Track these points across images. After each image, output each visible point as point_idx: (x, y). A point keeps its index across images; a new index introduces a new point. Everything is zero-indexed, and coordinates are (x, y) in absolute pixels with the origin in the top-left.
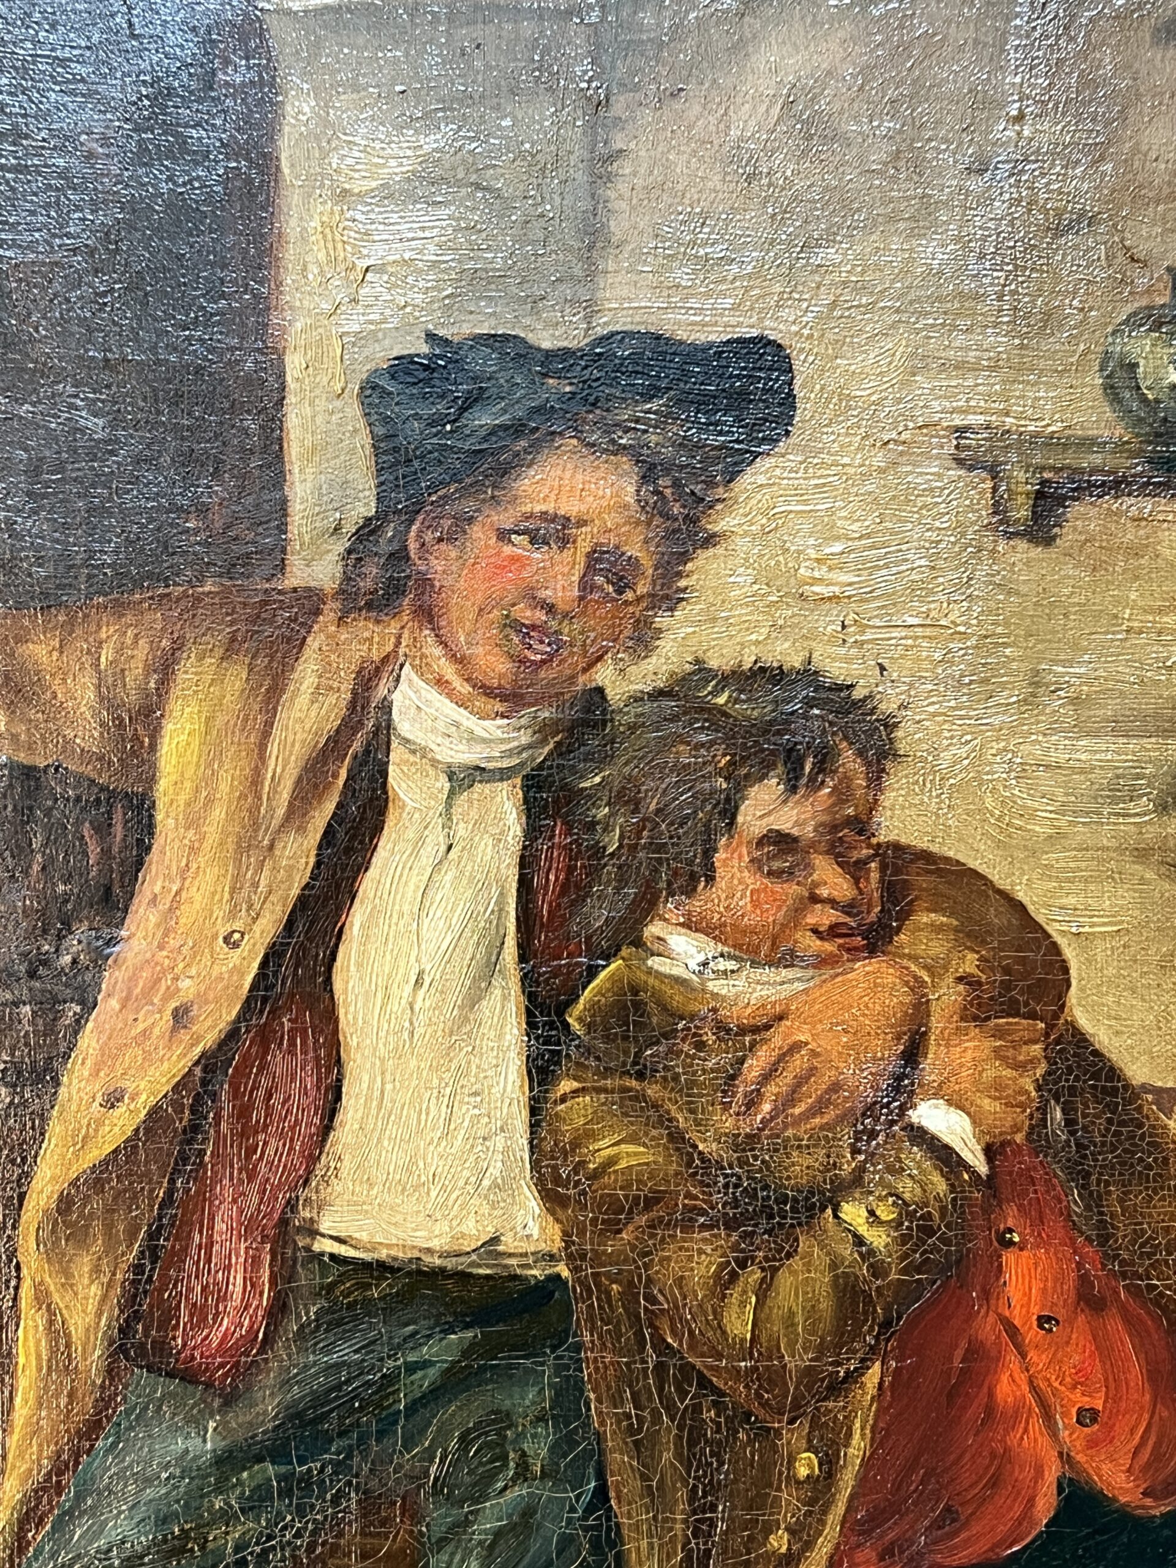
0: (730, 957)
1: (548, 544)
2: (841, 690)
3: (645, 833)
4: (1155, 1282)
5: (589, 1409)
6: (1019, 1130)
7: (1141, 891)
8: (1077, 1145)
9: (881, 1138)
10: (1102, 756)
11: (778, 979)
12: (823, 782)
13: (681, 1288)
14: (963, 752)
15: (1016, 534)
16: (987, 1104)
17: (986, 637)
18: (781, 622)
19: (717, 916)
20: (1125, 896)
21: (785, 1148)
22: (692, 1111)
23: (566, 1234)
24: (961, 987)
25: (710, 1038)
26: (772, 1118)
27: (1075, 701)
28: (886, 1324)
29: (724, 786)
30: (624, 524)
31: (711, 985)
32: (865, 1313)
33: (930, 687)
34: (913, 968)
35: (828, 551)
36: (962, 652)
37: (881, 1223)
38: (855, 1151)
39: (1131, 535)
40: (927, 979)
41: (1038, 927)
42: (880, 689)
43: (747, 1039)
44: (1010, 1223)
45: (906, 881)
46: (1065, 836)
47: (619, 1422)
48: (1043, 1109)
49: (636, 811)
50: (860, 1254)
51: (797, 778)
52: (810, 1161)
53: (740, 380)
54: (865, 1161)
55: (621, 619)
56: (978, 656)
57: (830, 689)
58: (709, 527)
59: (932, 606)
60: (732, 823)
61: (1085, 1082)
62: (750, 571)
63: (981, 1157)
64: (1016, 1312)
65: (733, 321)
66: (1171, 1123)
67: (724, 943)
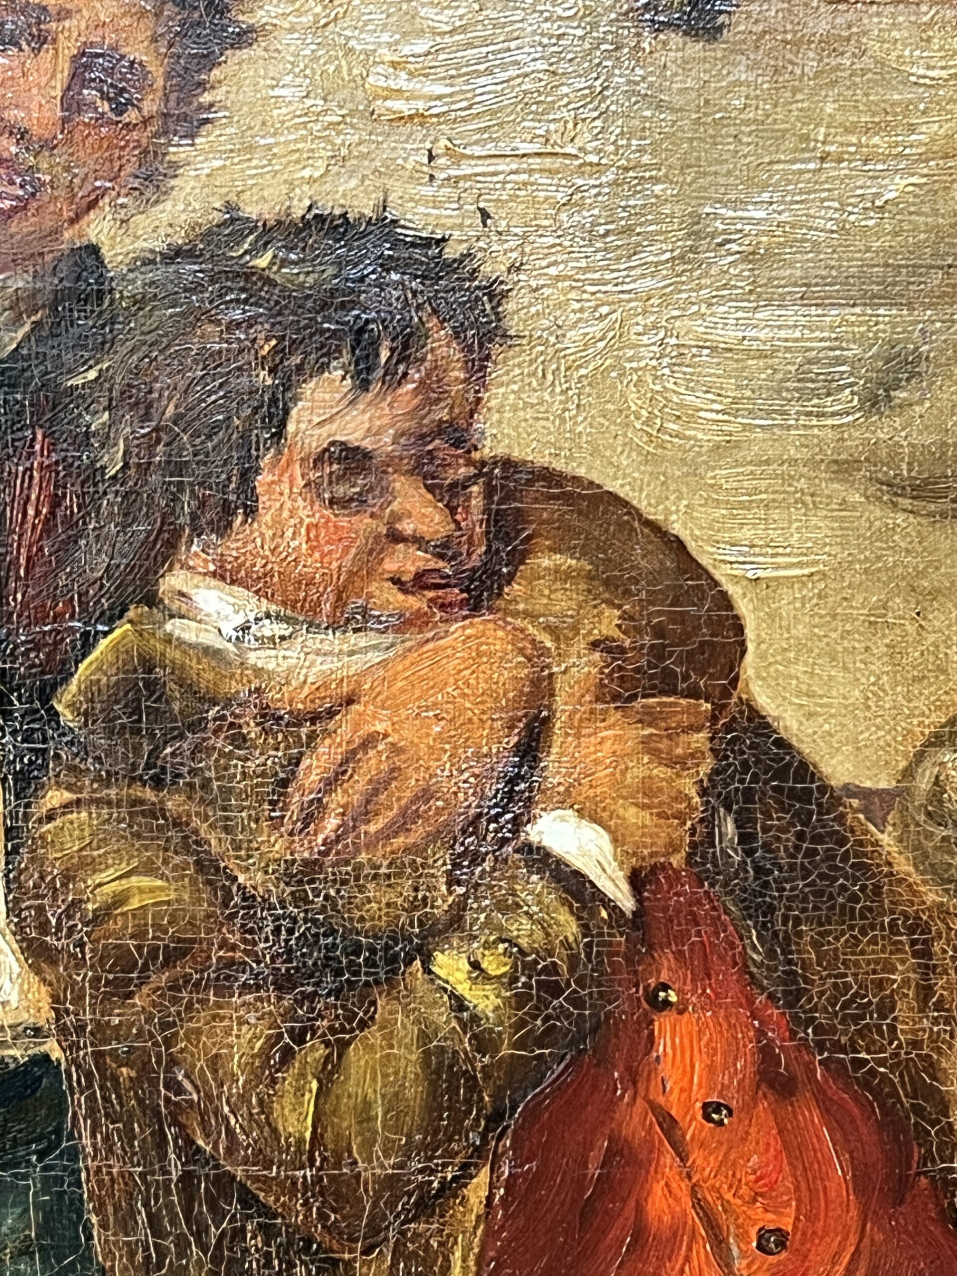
0: (279, 618)
1: (17, 44)
2: (428, 246)
3: (160, 448)
4: (863, 1055)
5: (89, 1237)
6: (676, 850)
7: (842, 519)
8: (758, 870)
9: (487, 866)
10: (788, 334)
11: (345, 647)
12: (405, 374)
13: (215, 1071)
14: (596, 329)
15: (668, 25)
16: (632, 815)
17: (627, 169)
18: (344, 152)
19: (260, 562)
20: (821, 526)
21: (357, 879)
22: (227, 829)
23: (55, 999)
24: (597, 655)
25: (252, 730)
26: (338, 839)
27: (749, 257)
28: (496, 1117)
29: (269, 381)
30: (124, 15)
31: (252, 658)
32: (468, 1101)
33: (551, 241)
34: (531, 630)
35: (406, 50)
36: (594, 191)
37: (488, 978)
38: (452, 881)
40: (549, 644)
41: (700, 571)
42: (481, 244)
43: (304, 731)
44: (664, 977)
45: (518, 510)
46: (737, 445)
47: (132, 1255)
48: (708, 821)
49: (146, 417)
50: (459, 1020)
51: (369, 370)
52: (391, 896)
54: (466, 896)
55: (122, 148)
56: (616, 195)
57: (413, 245)
58: (241, 18)
59: (552, 127)
60: (279, 434)
61: (766, 783)
62: (299, 80)
63: (625, 887)
64: (674, 1097)
66: (887, 839)
67: (271, 599)
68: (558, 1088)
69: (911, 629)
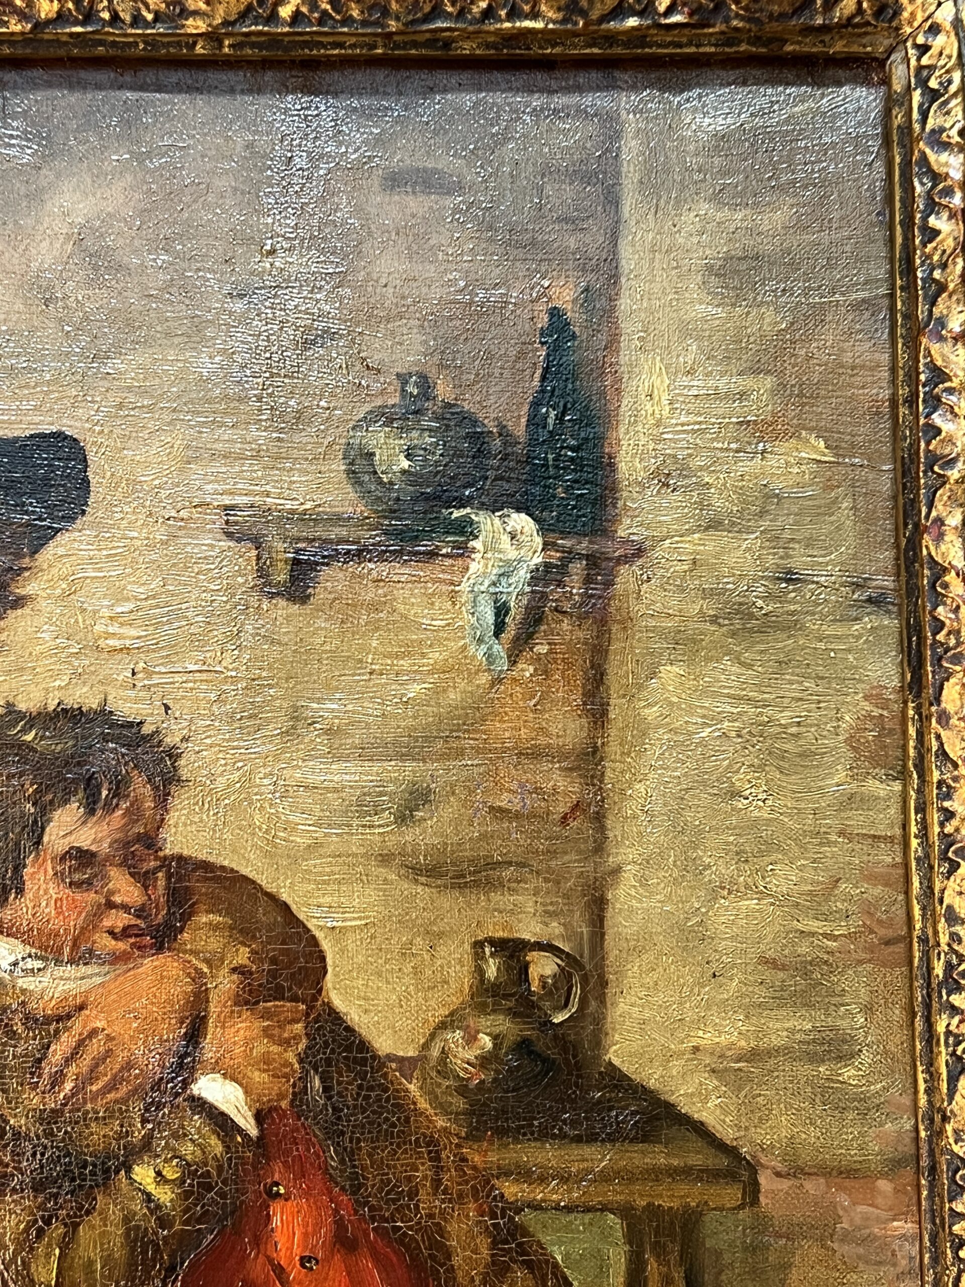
0: (37, 957)
2: (132, 726)
4: (399, 1224)
6: (284, 1098)
7: (385, 890)
8: (334, 1109)
9: (166, 1110)
10: (352, 778)
11: (78, 975)
12: (117, 805)
14: (235, 777)
15: (278, 594)
16: (258, 1077)
17: (254, 680)
18: (80, 670)
19: (25, 923)
20: (372, 894)
21: (85, 1120)
24: (235, 977)
26: (73, 1095)
27: (328, 732)
28: (172, 1269)
29: (32, 810)
31: (20, 983)
32: (154, 1260)
33: (208, 723)
34: (194, 961)
35: (119, 610)
36: (233, 693)
37: (167, 1181)
38: (144, 1121)
39: (370, 594)
40: (205, 970)
41: (299, 923)
42: (164, 725)
43: (52, 1028)
44: (277, 1177)
45: (187, 887)
46: (321, 845)
48: (304, 1079)
50: (148, 1208)
51: (95, 803)
52: (106, 1131)
53: (42, 468)
54: (153, 1130)
56: (247, 695)
57: (122, 726)
58: (17, 591)
59: (208, 655)
60: (39, 842)
61: (340, 1054)
62: (52, 628)
63: (252, 1121)
64: (282, 1254)
65: (37, 419)
66: (412, 1087)
67: (32, 945)
68: (212, 1249)
69: (427, 957)
